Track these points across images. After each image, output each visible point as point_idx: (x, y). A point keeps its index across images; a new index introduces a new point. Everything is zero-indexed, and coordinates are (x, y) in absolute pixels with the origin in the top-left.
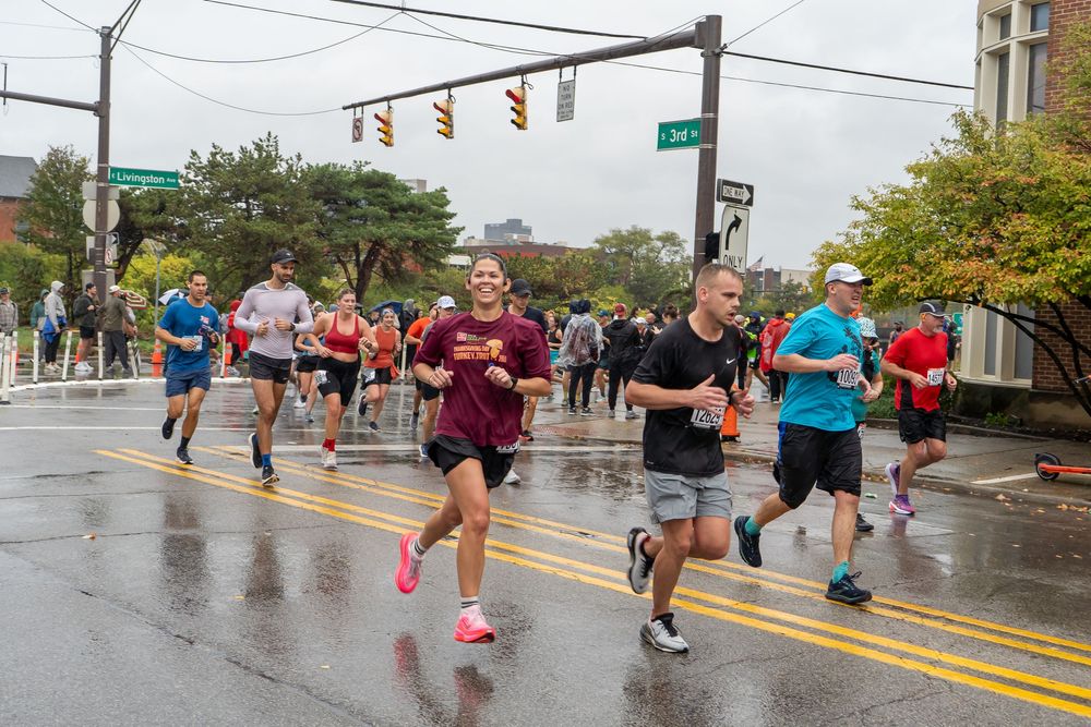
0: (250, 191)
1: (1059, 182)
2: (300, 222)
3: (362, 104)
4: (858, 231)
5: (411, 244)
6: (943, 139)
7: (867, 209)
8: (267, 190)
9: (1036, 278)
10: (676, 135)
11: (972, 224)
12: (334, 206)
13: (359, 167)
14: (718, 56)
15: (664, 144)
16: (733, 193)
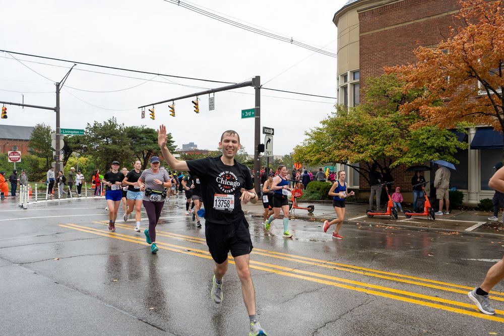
0: (107, 136)
1: (368, 125)
2: (124, 145)
3: (144, 106)
4: (307, 142)
6: (332, 113)
7: (309, 135)
8: (114, 135)
9: (364, 155)
10: (247, 114)
11: (342, 139)
12: (135, 140)
13: (143, 127)
14: (260, 88)
15: (243, 117)
16: (268, 131)
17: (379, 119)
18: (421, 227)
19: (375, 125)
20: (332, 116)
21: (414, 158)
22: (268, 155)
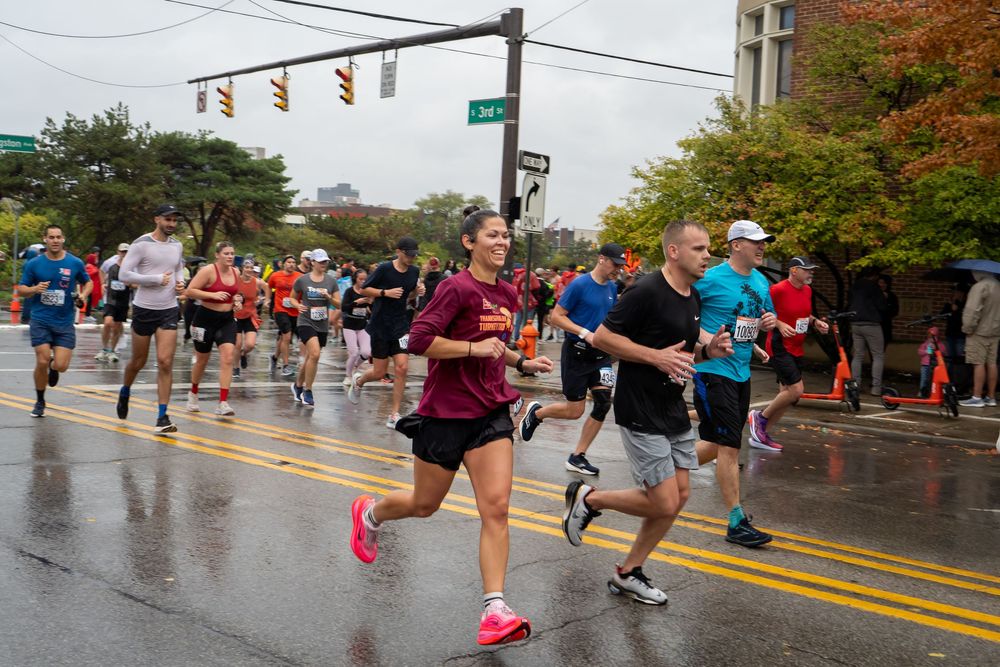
0: (102, 156)
1: (801, 156)
2: (150, 184)
3: (205, 79)
4: (637, 197)
5: (251, 204)
6: (707, 119)
7: (645, 177)
8: (121, 155)
10: (485, 112)
11: (731, 191)
12: (181, 170)
13: (204, 135)
14: (520, 43)
15: (475, 117)
16: (532, 162)
18: (915, 434)
19: (819, 158)
20: (712, 129)
21: (916, 251)
22: (529, 228)
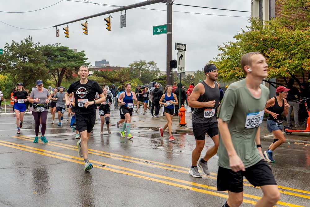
0: (24, 54)
1: (285, 38)
2: (40, 63)
3: (59, 25)
4: (220, 57)
5: (74, 68)
6: (246, 27)
7: (223, 50)
8: (30, 53)
9: (280, 69)
10: (159, 30)
12: (50, 58)
13: (57, 45)
14: (171, 4)
15: (155, 33)
16: (180, 47)
17: (297, 32)
19: (292, 38)
20: (246, 30)
22: (180, 71)
